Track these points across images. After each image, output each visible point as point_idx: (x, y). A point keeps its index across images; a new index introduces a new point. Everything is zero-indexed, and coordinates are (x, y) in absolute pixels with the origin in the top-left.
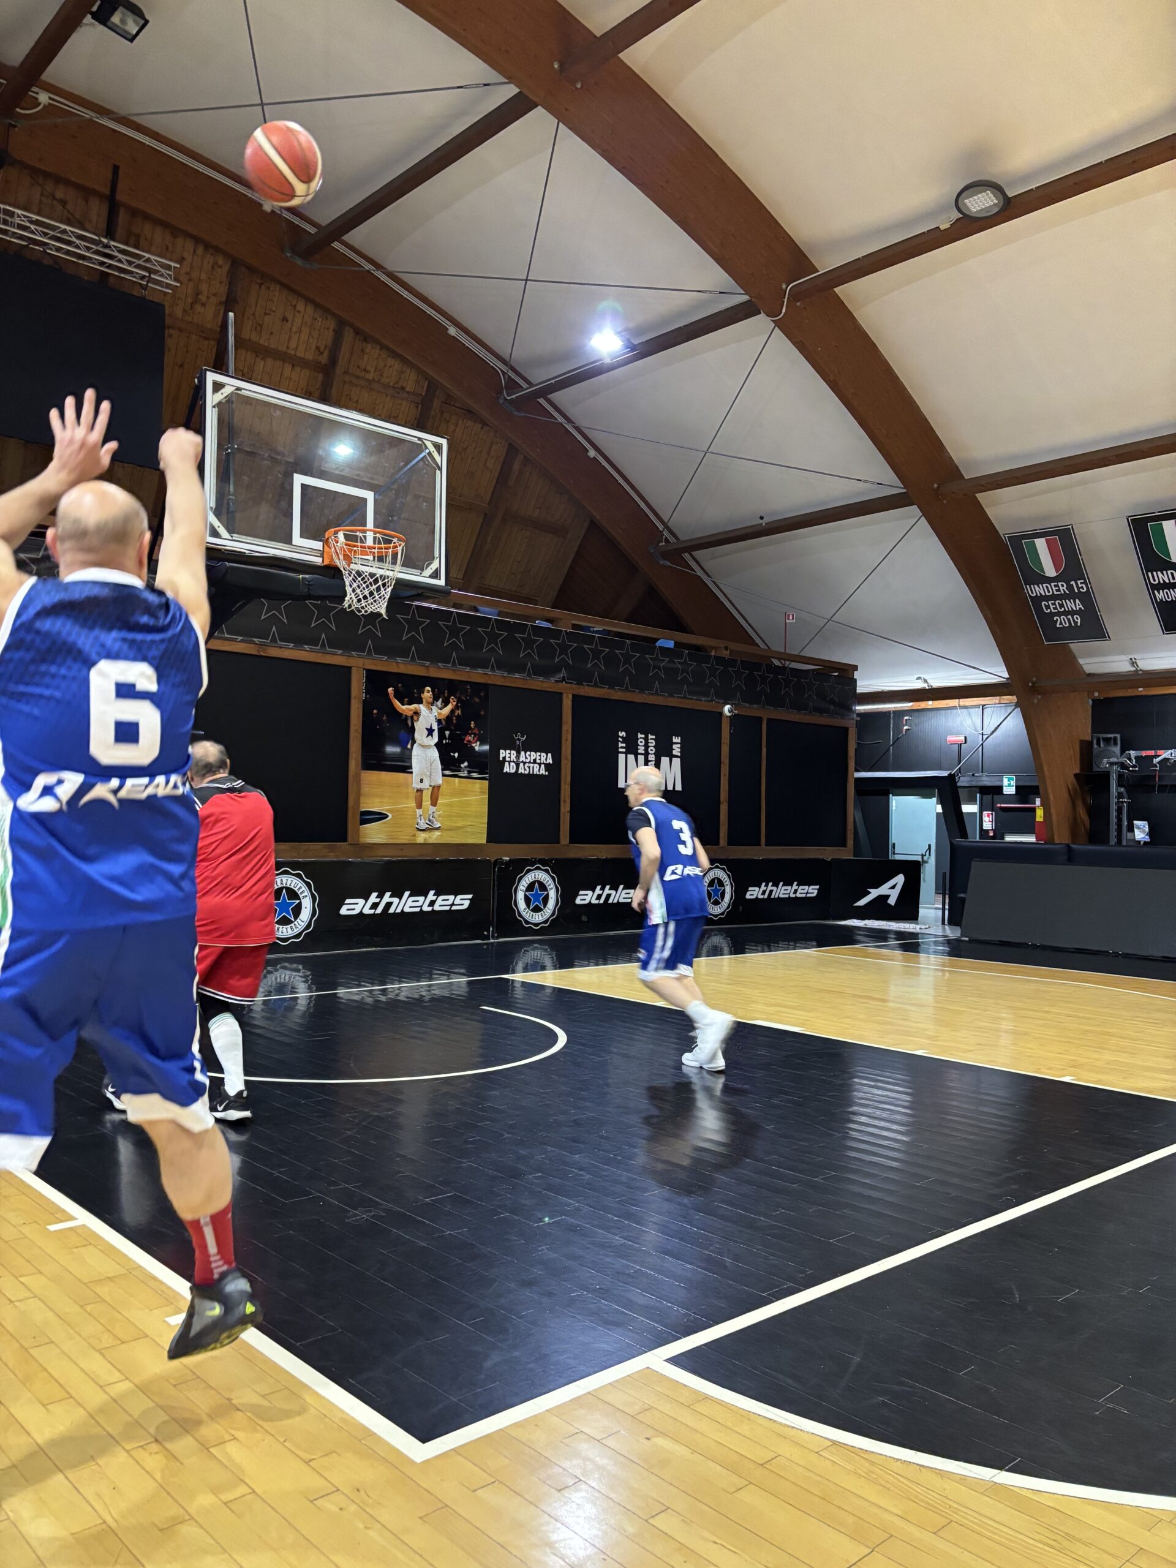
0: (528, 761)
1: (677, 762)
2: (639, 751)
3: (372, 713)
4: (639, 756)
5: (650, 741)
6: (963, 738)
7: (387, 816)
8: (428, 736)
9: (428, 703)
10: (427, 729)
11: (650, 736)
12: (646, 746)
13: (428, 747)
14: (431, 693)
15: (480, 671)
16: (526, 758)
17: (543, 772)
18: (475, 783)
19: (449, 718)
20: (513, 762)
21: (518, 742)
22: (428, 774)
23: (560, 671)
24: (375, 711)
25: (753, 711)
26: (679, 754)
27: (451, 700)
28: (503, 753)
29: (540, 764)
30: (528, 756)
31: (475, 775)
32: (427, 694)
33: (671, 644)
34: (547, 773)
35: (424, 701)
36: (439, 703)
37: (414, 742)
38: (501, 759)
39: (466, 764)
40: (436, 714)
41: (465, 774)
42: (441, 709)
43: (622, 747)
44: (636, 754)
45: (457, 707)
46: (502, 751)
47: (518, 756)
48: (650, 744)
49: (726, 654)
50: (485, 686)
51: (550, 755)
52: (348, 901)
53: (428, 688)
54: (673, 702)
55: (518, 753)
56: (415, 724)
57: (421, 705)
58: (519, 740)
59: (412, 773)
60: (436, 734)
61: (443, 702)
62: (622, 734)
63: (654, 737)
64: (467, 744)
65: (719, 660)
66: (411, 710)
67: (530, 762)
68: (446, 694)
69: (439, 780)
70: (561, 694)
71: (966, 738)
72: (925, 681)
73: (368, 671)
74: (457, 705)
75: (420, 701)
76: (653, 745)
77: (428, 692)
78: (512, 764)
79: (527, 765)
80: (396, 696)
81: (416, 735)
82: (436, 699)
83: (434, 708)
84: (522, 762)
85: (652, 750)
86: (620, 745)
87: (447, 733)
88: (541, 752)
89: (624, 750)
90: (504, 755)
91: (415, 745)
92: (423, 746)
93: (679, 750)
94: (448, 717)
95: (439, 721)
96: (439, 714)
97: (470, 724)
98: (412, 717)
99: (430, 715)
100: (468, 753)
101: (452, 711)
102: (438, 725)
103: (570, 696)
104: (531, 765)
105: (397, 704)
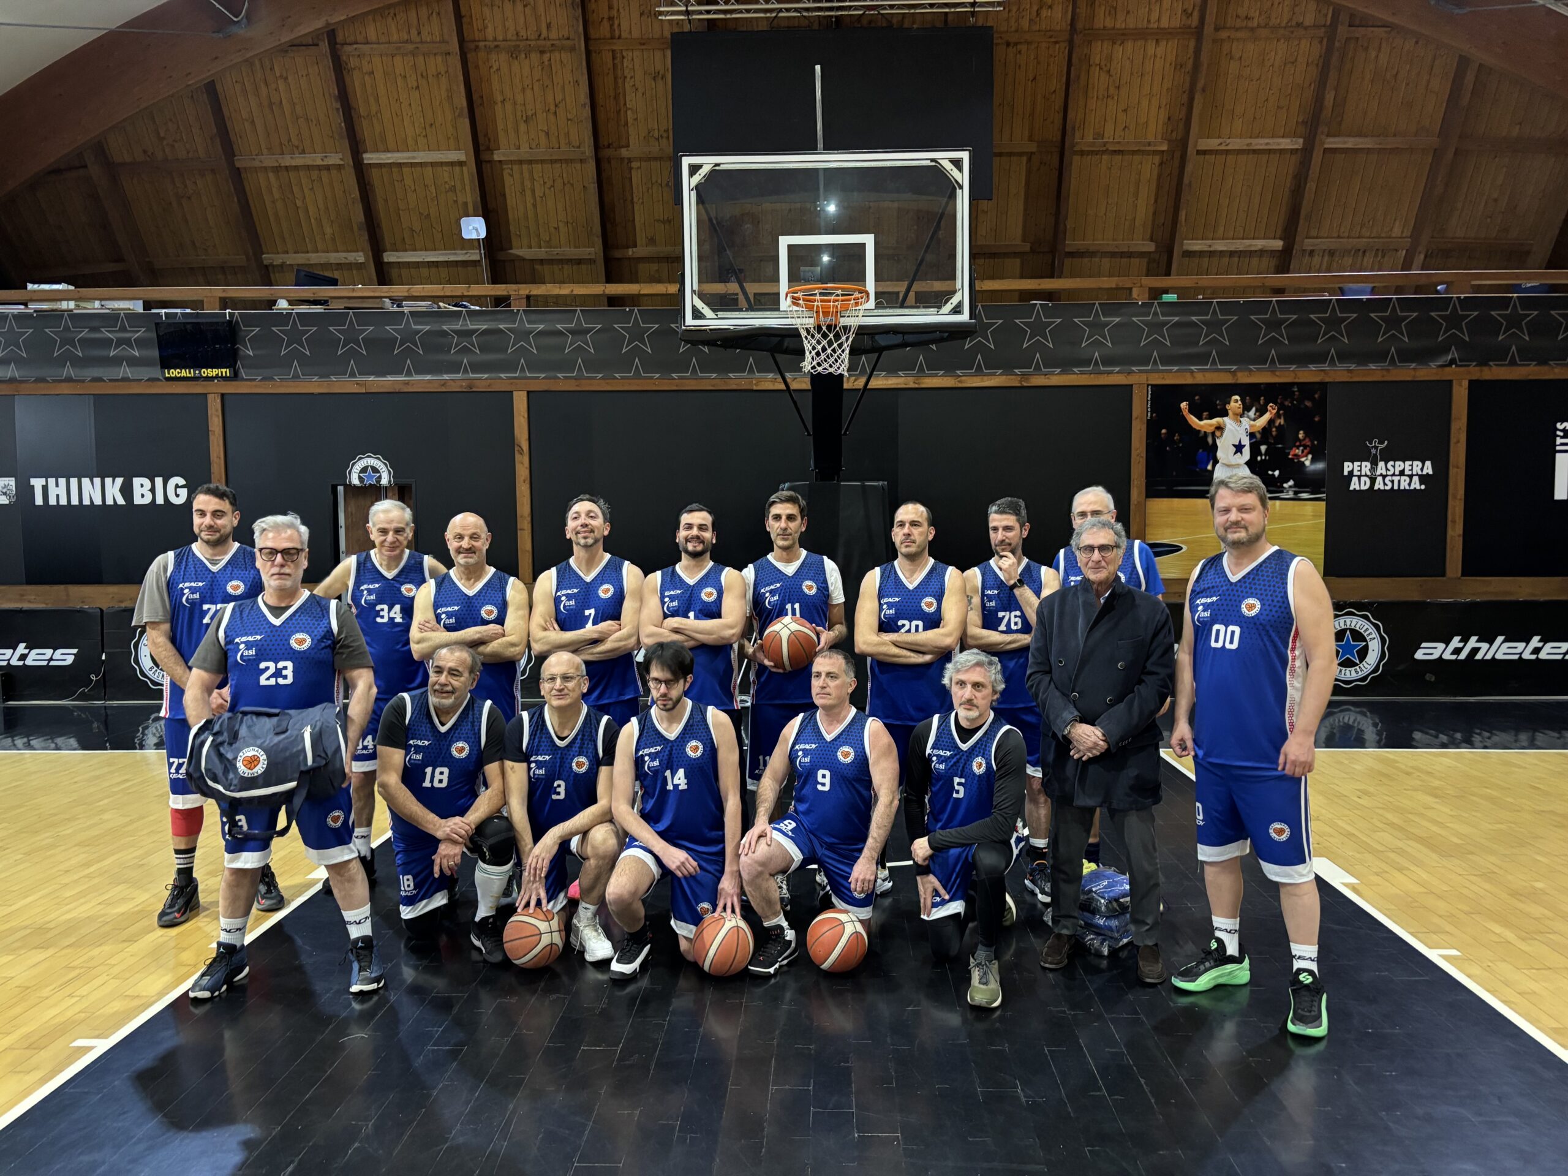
0: (1390, 473)
3: (1160, 434)
7: (1180, 547)
8: (1235, 453)
9: (1235, 414)
10: (1234, 445)
13: (1238, 466)
14: (1240, 402)
15: (1312, 367)
17: (1416, 484)
18: (1305, 505)
19: (1266, 430)
20: (1366, 475)
21: (1373, 451)
24: (1164, 431)
27: (1269, 408)
28: (1347, 467)
29: (1411, 477)
30: (1391, 468)
31: (1305, 496)
32: (1235, 403)
34: (1423, 487)
35: (1230, 413)
36: (1252, 413)
37: (1216, 462)
38: (1346, 473)
39: (1291, 483)
40: (1248, 427)
41: (1291, 495)
42: (1254, 420)
43: (1563, 444)
45: (1278, 415)
46: (1346, 464)
47: (1373, 468)
50: (1323, 386)
51: (1428, 464)
53: (1237, 397)
55: (1374, 464)
56: (1218, 441)
57: (1225, 419)
58: (1376, 448)
60: (1247, 450)
61: (1257, 411)
64: (1292, 459)
66: (1211, 425)
67: (1394, 475)
70: (1451, 382)
73: (1154, 386)
74: (1278, 412)
75: (1224, 413)
77: (1236, 401)
79: (1388, 478)
80: (1191, 411)
81: (1219, 454)
82: (1246, 408)
83: (1244, 420)
84: (1381, 475)
86: (1560, 441)
87: (1263, 448)
88: (1413, 460)
90: (1350, 469)
91: (1218, 466)
92: (1228, 466)
94: (1264, 429)
95: (1252, 435)
96: (1251, 426)
97: (1298, 434)
98: (1213, 434)
99: (1239, 429)
100: (1294, 470)
101: (1271, 422)
102: (1250, 439)
103: (1465, 383)
104: (1396, 479)
105: (1193, 420)
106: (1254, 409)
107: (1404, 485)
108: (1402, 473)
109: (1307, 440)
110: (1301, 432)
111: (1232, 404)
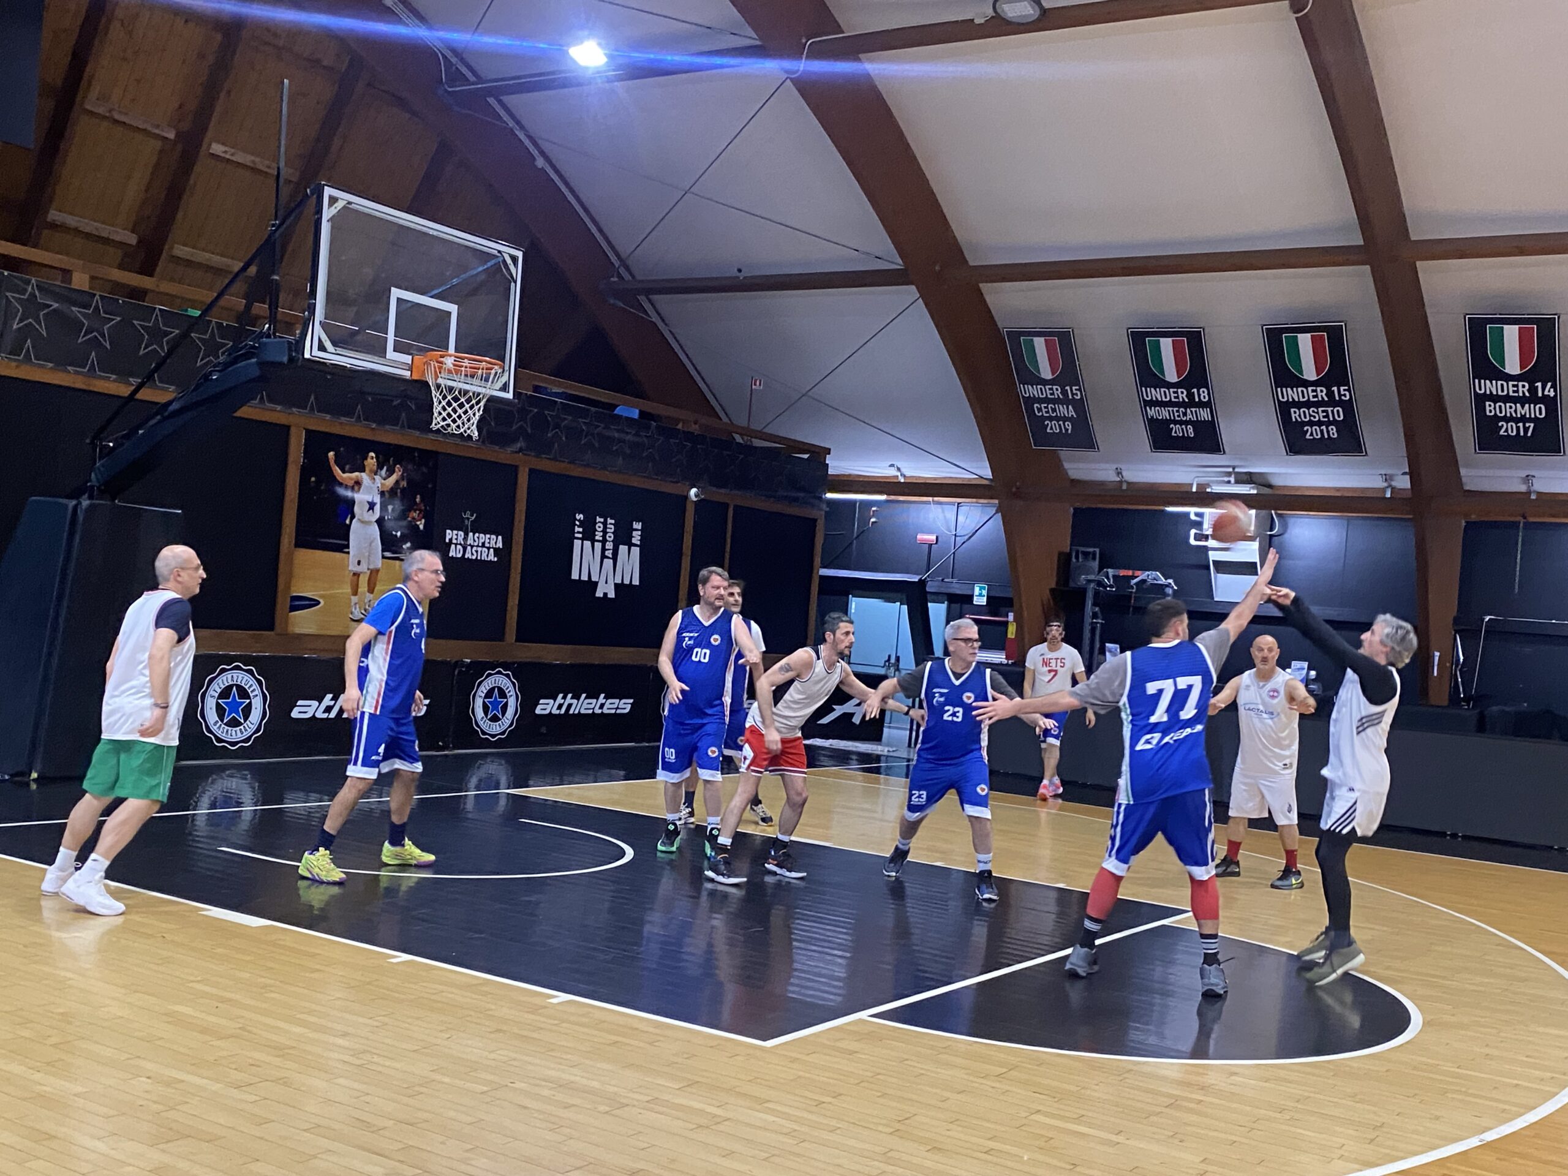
0: (476, 544)
1: (636, 551)
2: (597, 538)
3: (310, 481)
4: (596, 543)
5: (608, 526)
6: (934, 538)
7: (318, 603)
8: (369, 511)
9: (371, 471)
10: (368, 502)
11: (610, 521)
12: (605, 532)
13: (368, 523)
14: (374, 460)
16: (474, 541)
17: (492, 557)
19: (393, 491)
20: (460, 544)
21: (466, 521)
22: (367, 554)
23: (514, 440)
24: (313, 479)
25: (720, 495)
26: (639, 543)
27: (396, 469)
28: (449, 534)
29: (489, 548)
30: (476, 539)
32: (371, 460)
33: (635, 414)
34: (496, 559)
35: (367, 469)
36: (383, 472)
37: (353, 517)
38: (447, 541)
39: (410, 545)
40: (379, 485)
41: (408, 554)
42: (385, 479)
43: (579, 532)
44: (593, 541)
45: (402, 477)
46: (448, 531)
47: (465, 539)
48: (608, 530)
49: (695, 428)
50: (435, 455)
51: (500, 538)
52: (299, 703)
53: (372, 454)
54: (636, 482)
55: (466, 534)
56: (355, 496)
57: (362, 474)
58: (468, 519)
59: (348, 553)
60: (377, 508)
61: (387, 470)
62: (580, 517)
63: (613, 521)
64: (412, 522)
65: (689, 436)
66: (351, 479)
67: (478, 546)
68: (391, 462)
69: (378, 563)
70: (517, 467)
71: (937, 538)
72: (899, 469)
73: (308, 432)
74: (402, 475)
75: (362, 469)
76: (612, 530)
77: (372, 458)
78: (459, 547)
79: (475, 548)
80: (337, 463)
81: (356, 509)
82: (380, 467)
83: (377, 477)
84: (470, 545)
85: (610, 537)
86: (577, 529)
87: (390, 508)
88: (491, 534)
89: (580, 536)
90: (451, 536)
91: (354, 521)
92: (362, 522)
93: (639, 538)
94: (392, 489)
95: (382, 494)
96: (382, 484)
97: (415, 498)
98: (352, 487)
99: (373, 486)
100: (412, 533)
101: (397, 482)
102: (381, 497)
103: (527, 471)
104: (479, 549)
105: (337, 471)
106: (385, 468)
107: (484, 557)
108: (483, 545)
109: (422, 505)
110: (418, 496)
111: (369, 460)
